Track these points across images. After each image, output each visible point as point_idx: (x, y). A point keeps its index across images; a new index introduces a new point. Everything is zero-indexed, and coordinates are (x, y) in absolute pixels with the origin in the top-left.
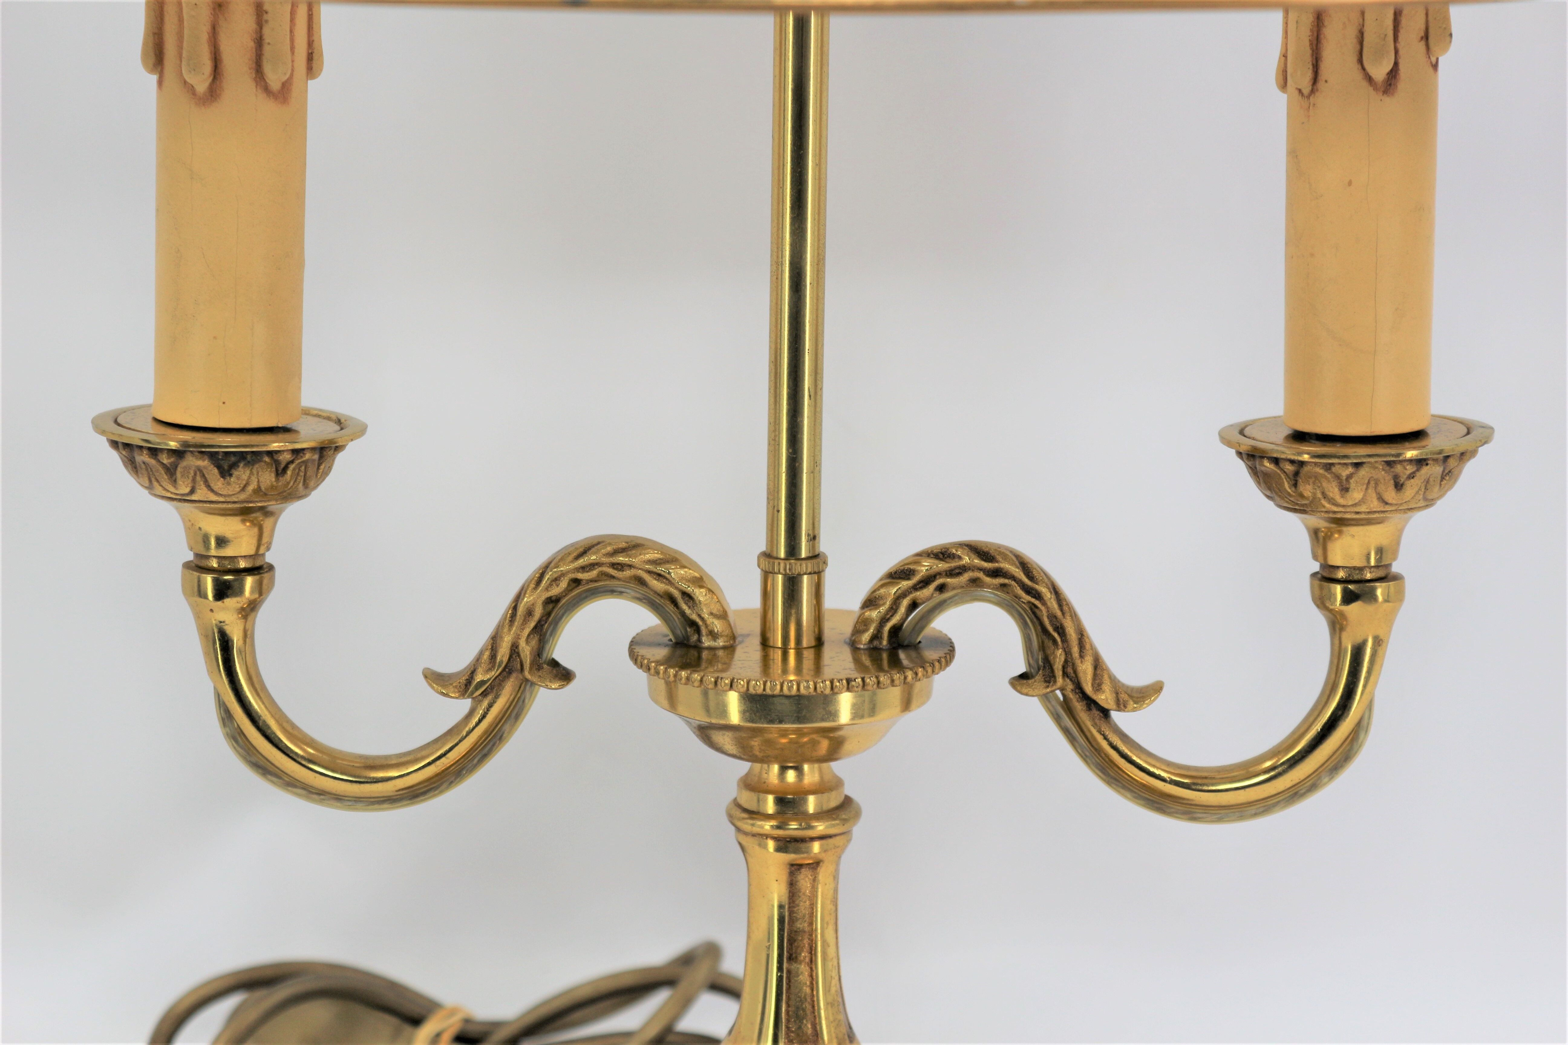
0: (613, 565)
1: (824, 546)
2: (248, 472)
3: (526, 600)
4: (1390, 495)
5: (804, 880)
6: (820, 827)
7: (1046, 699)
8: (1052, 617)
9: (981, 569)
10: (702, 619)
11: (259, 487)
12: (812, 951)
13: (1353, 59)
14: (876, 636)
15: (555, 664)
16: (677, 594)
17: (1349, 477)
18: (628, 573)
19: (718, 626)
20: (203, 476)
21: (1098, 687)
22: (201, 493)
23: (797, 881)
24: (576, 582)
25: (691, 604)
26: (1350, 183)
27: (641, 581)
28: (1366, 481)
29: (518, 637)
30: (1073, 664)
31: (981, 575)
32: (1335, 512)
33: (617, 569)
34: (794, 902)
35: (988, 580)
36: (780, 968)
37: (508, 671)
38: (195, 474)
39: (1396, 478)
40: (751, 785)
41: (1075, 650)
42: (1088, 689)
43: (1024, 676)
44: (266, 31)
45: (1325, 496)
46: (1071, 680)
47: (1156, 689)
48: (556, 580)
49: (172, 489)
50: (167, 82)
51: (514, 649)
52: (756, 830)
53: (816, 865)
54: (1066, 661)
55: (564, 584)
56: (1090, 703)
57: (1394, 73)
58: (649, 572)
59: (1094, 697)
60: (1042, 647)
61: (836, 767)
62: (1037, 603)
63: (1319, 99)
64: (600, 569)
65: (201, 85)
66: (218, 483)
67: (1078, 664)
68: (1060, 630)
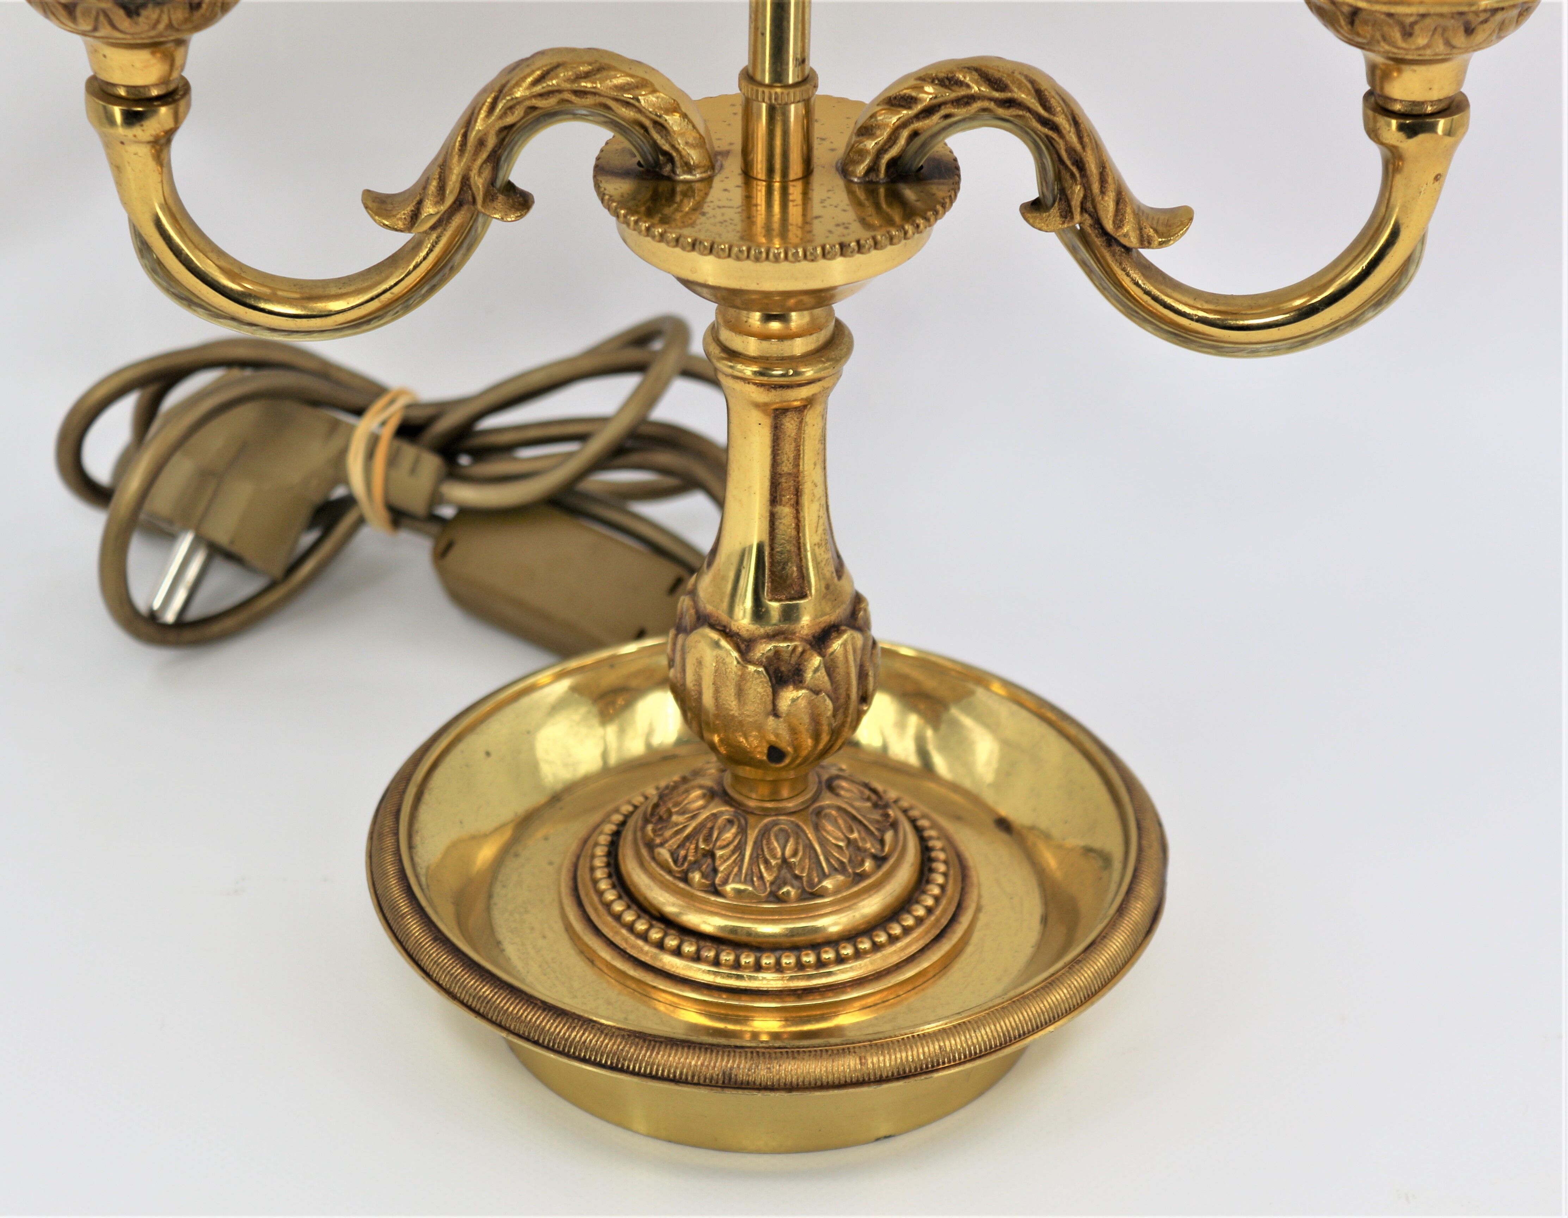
0: (576, 93)
1: (814, 62)
2: (158, 12)
3: (479, 125)
4: (1459, 38)
5: (789, 424)
6: (809, 371)
7: (1061, 234)
8: (1071, 150)
9: (991, 99)
10: (677, 150)
11: (171, 22)
12: (798, 493)
14: (872, 169)
15: (510, 187)
16: (647, 123)
17: (1413, 24)
18: (592, 99)
19: (691, 154)
20: (107, 16)
21: (1119, 222)
22: (107, 29)
23: (782, 424)
24: (533, 108)
25: (663, 133)
27: (608, 109)
28: (1433, 28)
29: (469, 169)
30: (1093, 201)
31: (992, 105)
32: (1395, 53)
33: (578, 95)
34: (778, 445)
35: (999, 109)
36: (762, 513)
37: (458, 203)
38: (98, 14)
39: (1465, 24)
40: (731, 322)
42: (1109, 226)
43: (1035, 204)
45: (1384, 37)
46: (1090, 215)
48: (511, 109)
51: (465, 181)
53: (804, 406)
54: (1085, 197)
55: (518, 113)
56: (1110, 240)
58: (617, 100)
59: (1115, 233)
60: (1059, 178)
62: (1054, 134)
64: (560, 95)
66: (124, 23)
67: (1099, 198)
68: (1079, 165)
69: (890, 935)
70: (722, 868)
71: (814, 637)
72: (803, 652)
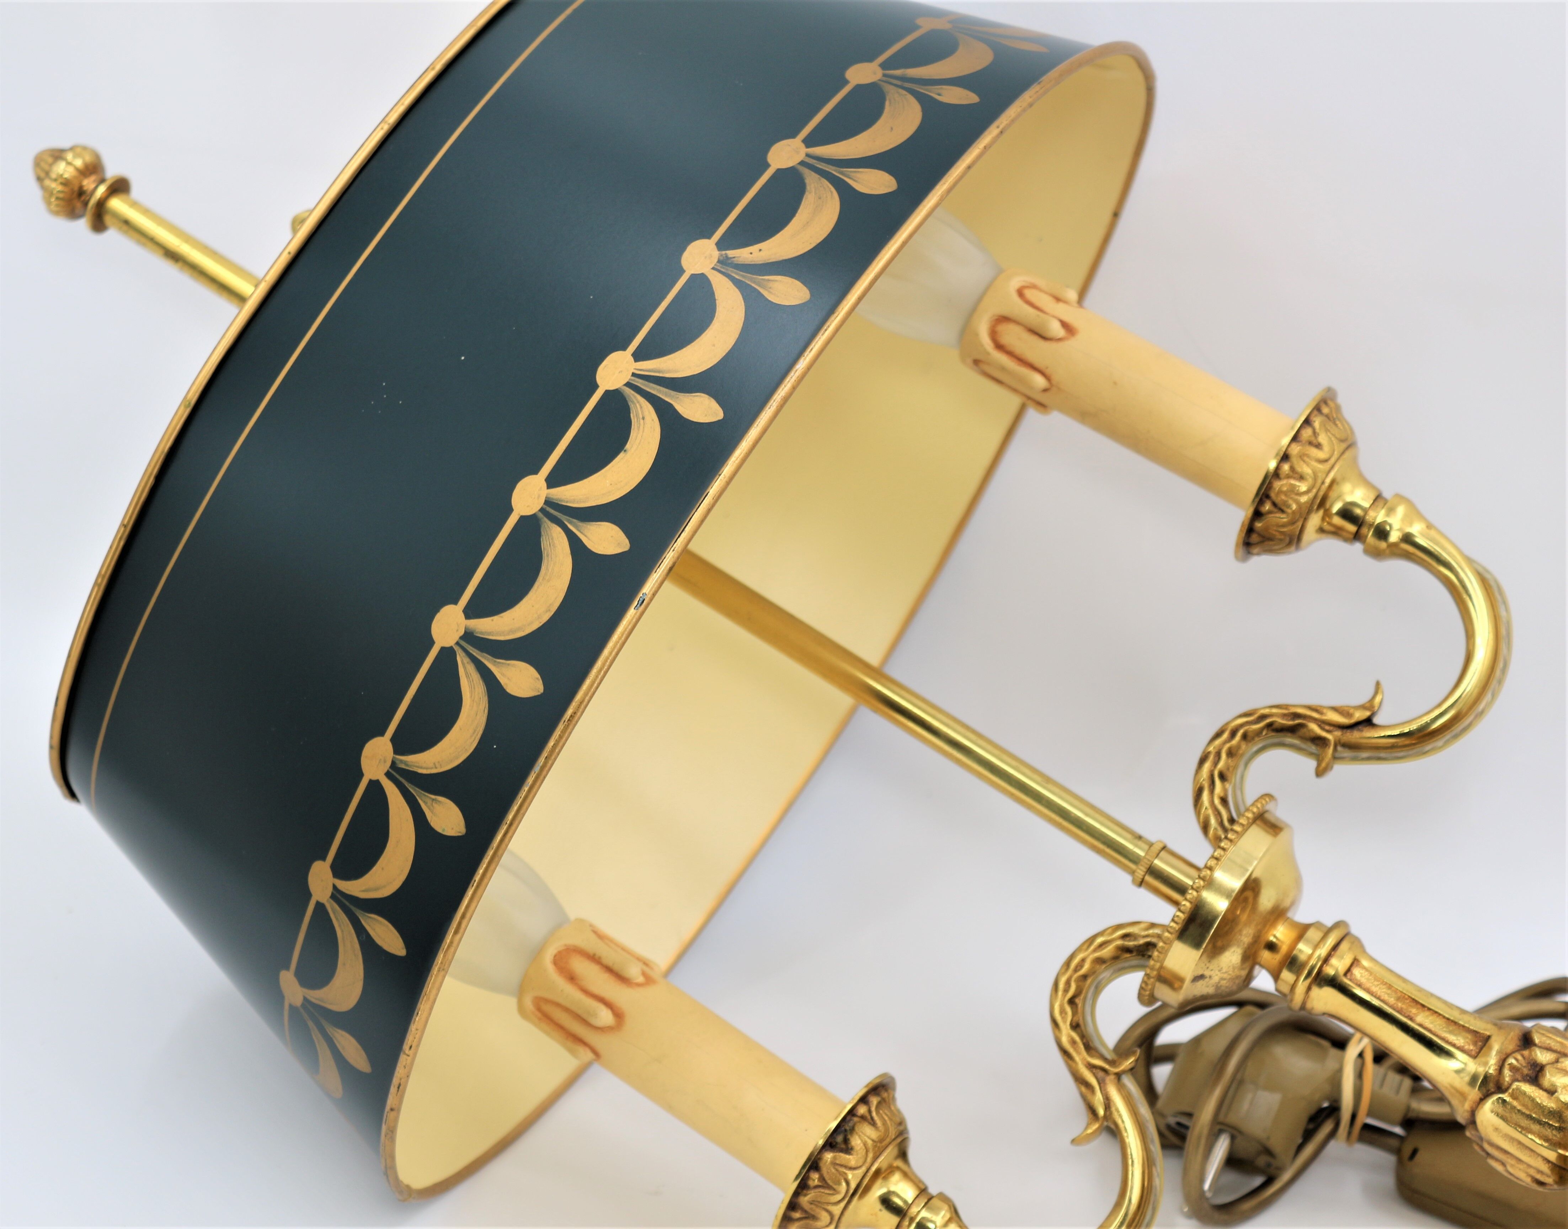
0: (1076, 970)
2: (857, 1137)
3: (1065, 1040)
8: (1284, 716)
9: (1224, 744)
11: (873, 1141)
16: (1121, 945)
18: (1088, 963)
20: (841, 1166)
21: (1349, 716)
25: (1132, 938)
29: (1084, 1059)
30: (1325, 722)
31: (1228, 746)
33: (1079, 970)
37: (1102, 1081)
38: (836, 1168)
39: (1310, 443)
41: (1315, 715)
42: (1346, 721)
43: (1318, 764)
46: (1333, 729)
47: (1377, 685)
48: (1063, 1011)
49: (839, 1197)
51: (1089, 1065)
54: (1320, 725)
55: (1068, 1010)
56: (1355, 725)
58: (1095, 951)
59: (1352, 721)
60: (1303, 738)
62: (1268, 721)
64: (1073, 979)
66: (851, 1159)
67: (1324, 718)
68: (1296, 716)
72: (1523, 1056)
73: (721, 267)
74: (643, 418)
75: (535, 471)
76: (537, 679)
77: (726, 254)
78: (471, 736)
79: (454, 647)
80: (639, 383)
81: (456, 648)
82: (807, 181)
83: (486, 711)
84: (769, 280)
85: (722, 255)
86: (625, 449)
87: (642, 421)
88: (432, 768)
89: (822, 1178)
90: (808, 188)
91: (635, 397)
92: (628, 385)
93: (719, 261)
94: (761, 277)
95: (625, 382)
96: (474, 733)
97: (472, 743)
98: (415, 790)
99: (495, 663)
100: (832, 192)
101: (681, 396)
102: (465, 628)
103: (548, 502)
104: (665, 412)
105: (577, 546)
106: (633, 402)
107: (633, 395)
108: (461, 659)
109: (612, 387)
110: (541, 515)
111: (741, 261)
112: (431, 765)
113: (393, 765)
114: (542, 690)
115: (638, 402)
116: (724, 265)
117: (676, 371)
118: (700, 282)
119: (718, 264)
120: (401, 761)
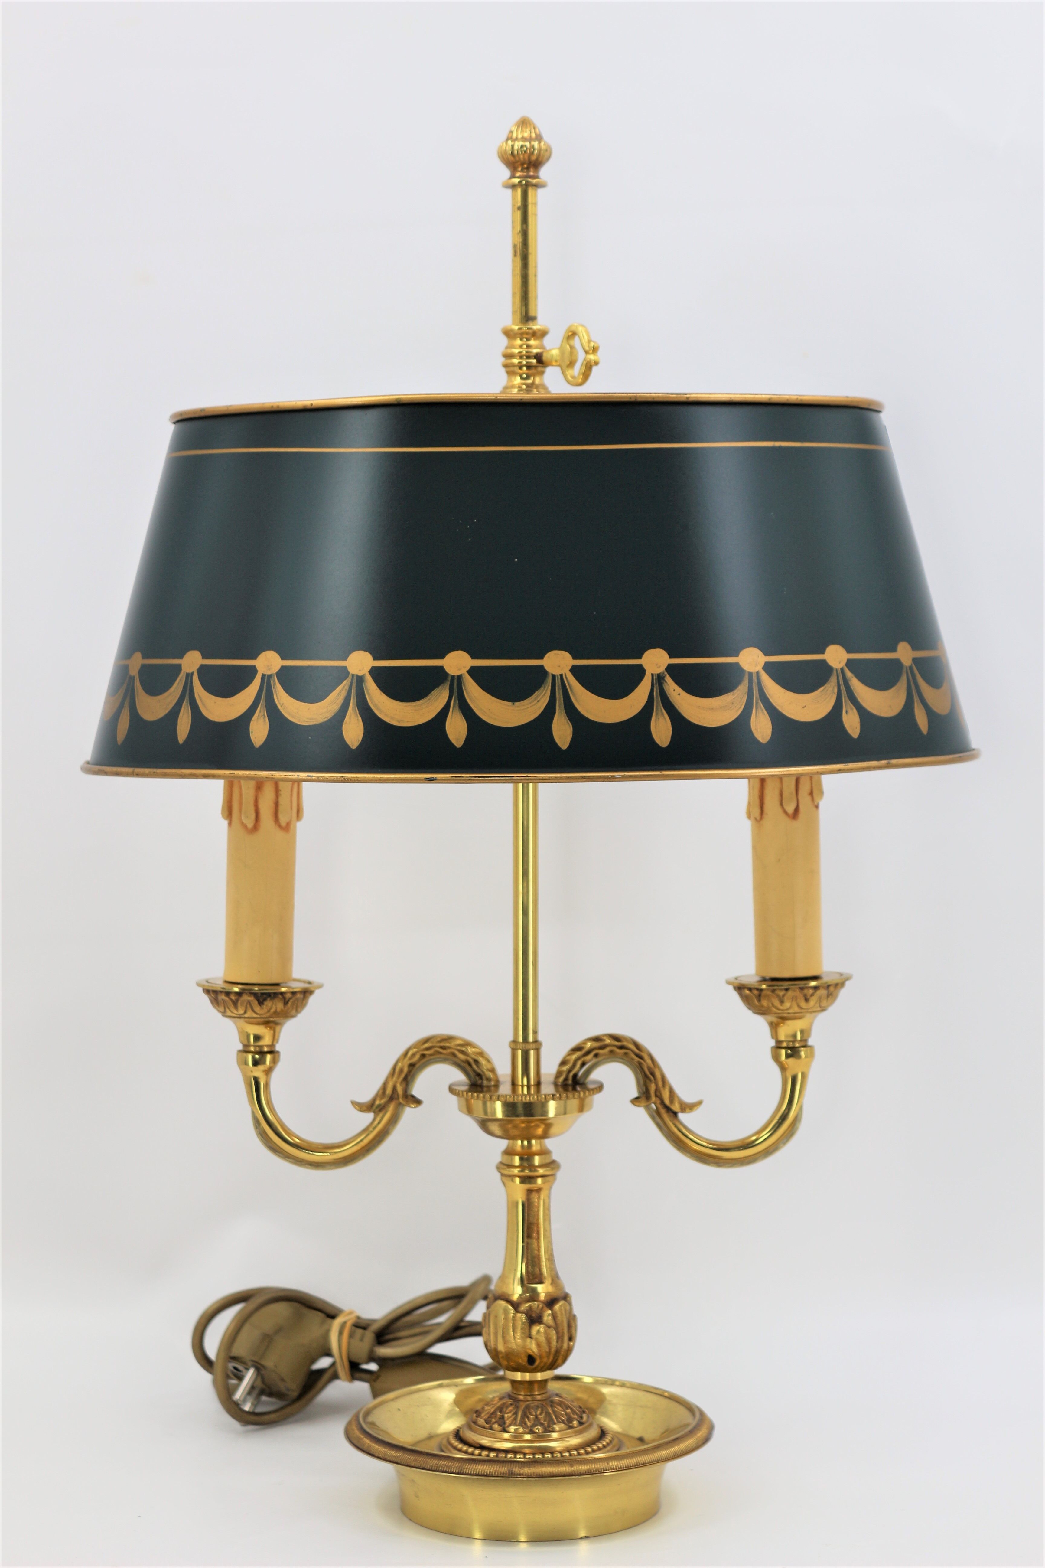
0: (441, 1047)
1: (540, 1038)
2: (271, 1003)
3: (400, 1064)
4: (803, 1004)
5: (534, 1197)
6: (541, 1171)
7: (647, 1108)
8: (649, 1068)
9: (614, 1046)
10: (484, 1072)
11: (276, 1010)
13: (777, 803)
14: (566, 1079)
15: (413, 1096)
16: (471, 1061)
17: (784, 996)
18: (448, 1051)
19: (491, 1075)
20: (250, 1005)
21: (672, 1101)
22: (250, 1014)
23: (530, 1198)
24: (423, 1056)
25: (478, 1065)
26: (779, 860)
27: (454, 1055)
28: (792, 998)
29: (396, 1082)
30: (660, 1091)
32: (779, 1013)
33: (443, 1049)
34: (529, 1207)
35: (618, 1051)
36: (523, 1242)
37: (391, 1099)
38: (247, 1004)
39: (806, 996)
40: (509, 1152)
41: (660, 1084)
42: (667, 1102)
43: (637, 1098)
44: (281, 800)
45: (773, 1005)
46: (659, 1098)
47: (700, 1103)
48: (414, 1055)
49: (235, 1012)
50: (233, 824)
51: (394, 1089)
52: (510, 1173)
53: (539, 1190)
54: (656, 1089)
55: (418, 1056)
56: (668, 1109)
57: (797, 810)
58: (459, 1051)
59: (671, 1107)
60: (645, 1084)
61: (549, 1143)
63: (763, 822)
64: (435, 1049)
65: (250, 825)
66: (257, 1008)
67: (662, 1089)
68: (653, 1074)
69: (586, 1451)
70: (508, 1422)
71: (547, 1302)
72: (542, 1308)
73: (656, 679)
74: (538, 701)
75: (474, 657)
76: (359, 740)
77: (666, 675)
78: (307, 719)
79: (350, 674)
80: (558, 682)
81: (350, 676)
82: (740, 687)
83: (326, 719)
84: (663, 714)
85: (663, 673)
86: (515, 703)
87: (536, 701)
88: (280, 704)
89: (237, 1000)
90: (736, 691)
91: (548, 686)
92: (554, 676)
93: (659, 675)
94: (662, 708)
95: (554, 673)
96: (311, 719)
97: (305, 721)
98: (264, 699)
99: (354, 707)
100: (741, 707)
101: (564, 714)
102: (364, 675)
103: (460, 678)
104: (548, 713)
105: (443, 714)
106: (545, 687)
107: (549, 684)
108: (346, 683)
109: (547, 668)
110: (450, 678)
111: (666, 687)
112: (281, 702)
113: (270, 676)
114: (354, 748)
115: (546, 691)
116: (659, 680)
117: (577, 700)
118: (639, 673)
119: (657, 676)
120: (274, 681)
